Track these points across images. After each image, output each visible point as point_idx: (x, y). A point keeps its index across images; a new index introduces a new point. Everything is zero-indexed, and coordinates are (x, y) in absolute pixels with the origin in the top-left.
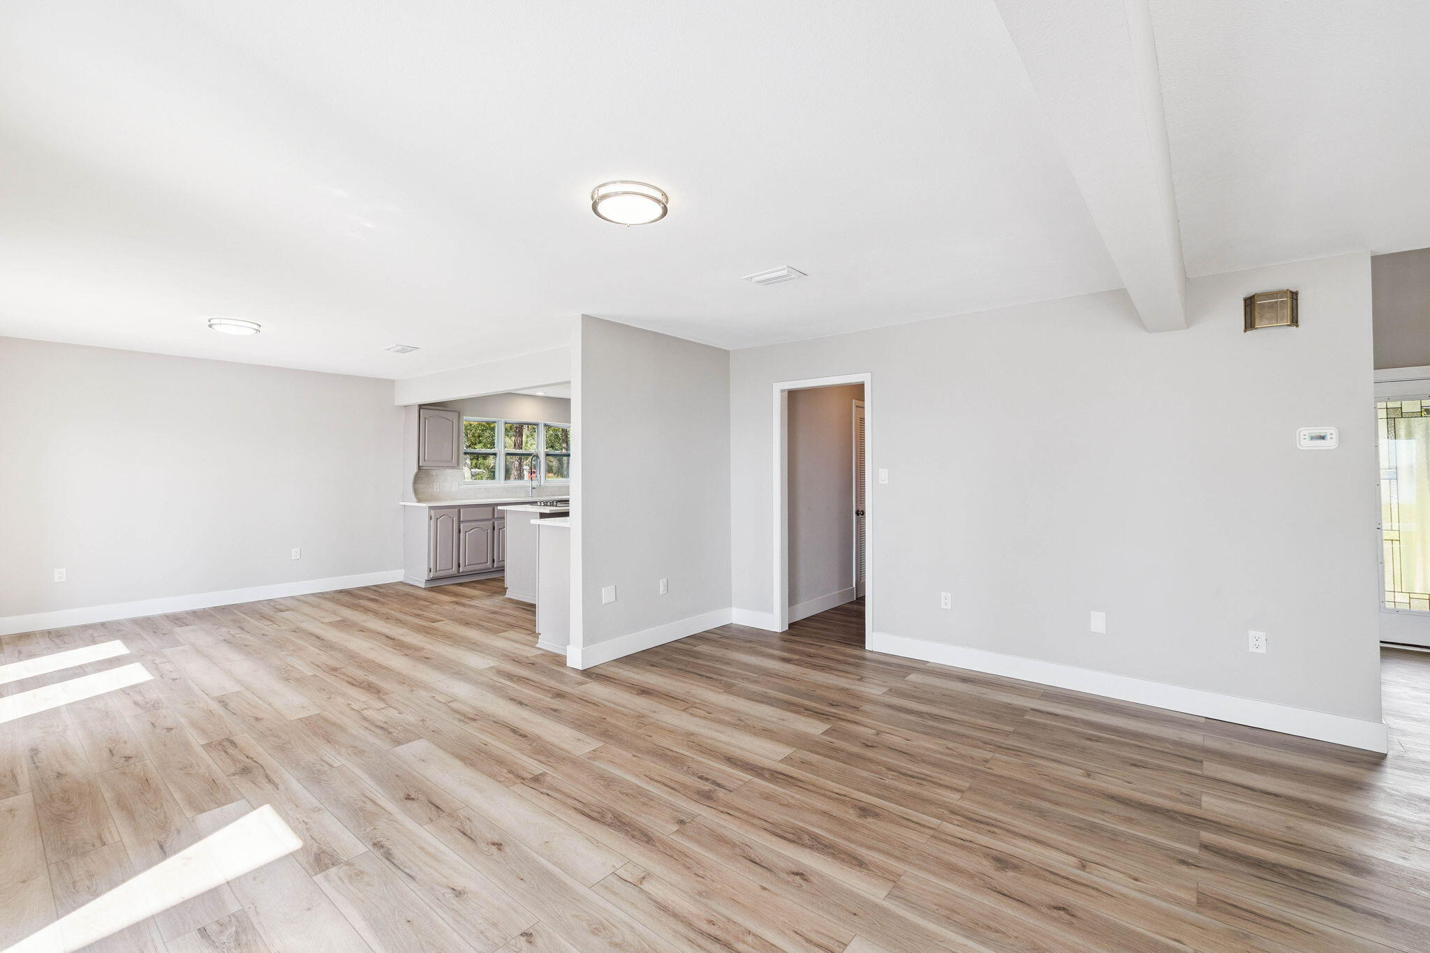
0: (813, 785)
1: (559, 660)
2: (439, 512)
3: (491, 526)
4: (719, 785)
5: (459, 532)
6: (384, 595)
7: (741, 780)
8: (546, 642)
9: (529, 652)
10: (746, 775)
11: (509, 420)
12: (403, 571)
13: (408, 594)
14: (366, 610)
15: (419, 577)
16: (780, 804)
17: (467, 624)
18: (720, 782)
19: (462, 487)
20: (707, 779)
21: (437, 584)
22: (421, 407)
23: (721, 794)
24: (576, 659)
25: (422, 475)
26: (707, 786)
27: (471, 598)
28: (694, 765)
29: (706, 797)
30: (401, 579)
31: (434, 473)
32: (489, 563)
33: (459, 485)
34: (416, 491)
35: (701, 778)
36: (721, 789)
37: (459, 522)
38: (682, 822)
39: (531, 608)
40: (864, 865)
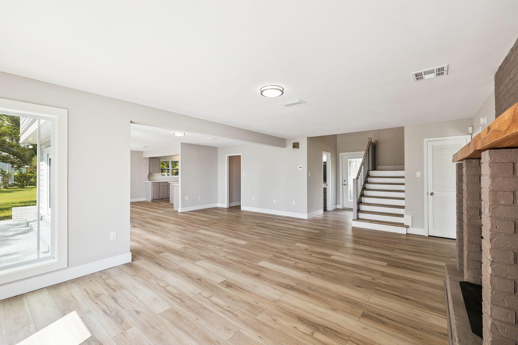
1: (177, 211)
2: (154, 184)
3: (167, 187)
5: (159, 188)
6: (141, 203)
8: (175, 209)
9: (172, 210)
11: (173, 160)
12: (145, 198)
13: (147, 203)
14: (137, 205)
15: (149, 199)
17: (160, 207)
19: (160, 178)
21: (154, 200)
22: (150, 158)
24: (180, 210)
25: (150, 175)
27: (162, 203)
30: (145, 200)
31: (153, 174)
32: (167, 196)
33: (160, 177)
34: (149, 179)
37: (159, 186)
39: (173, 204)
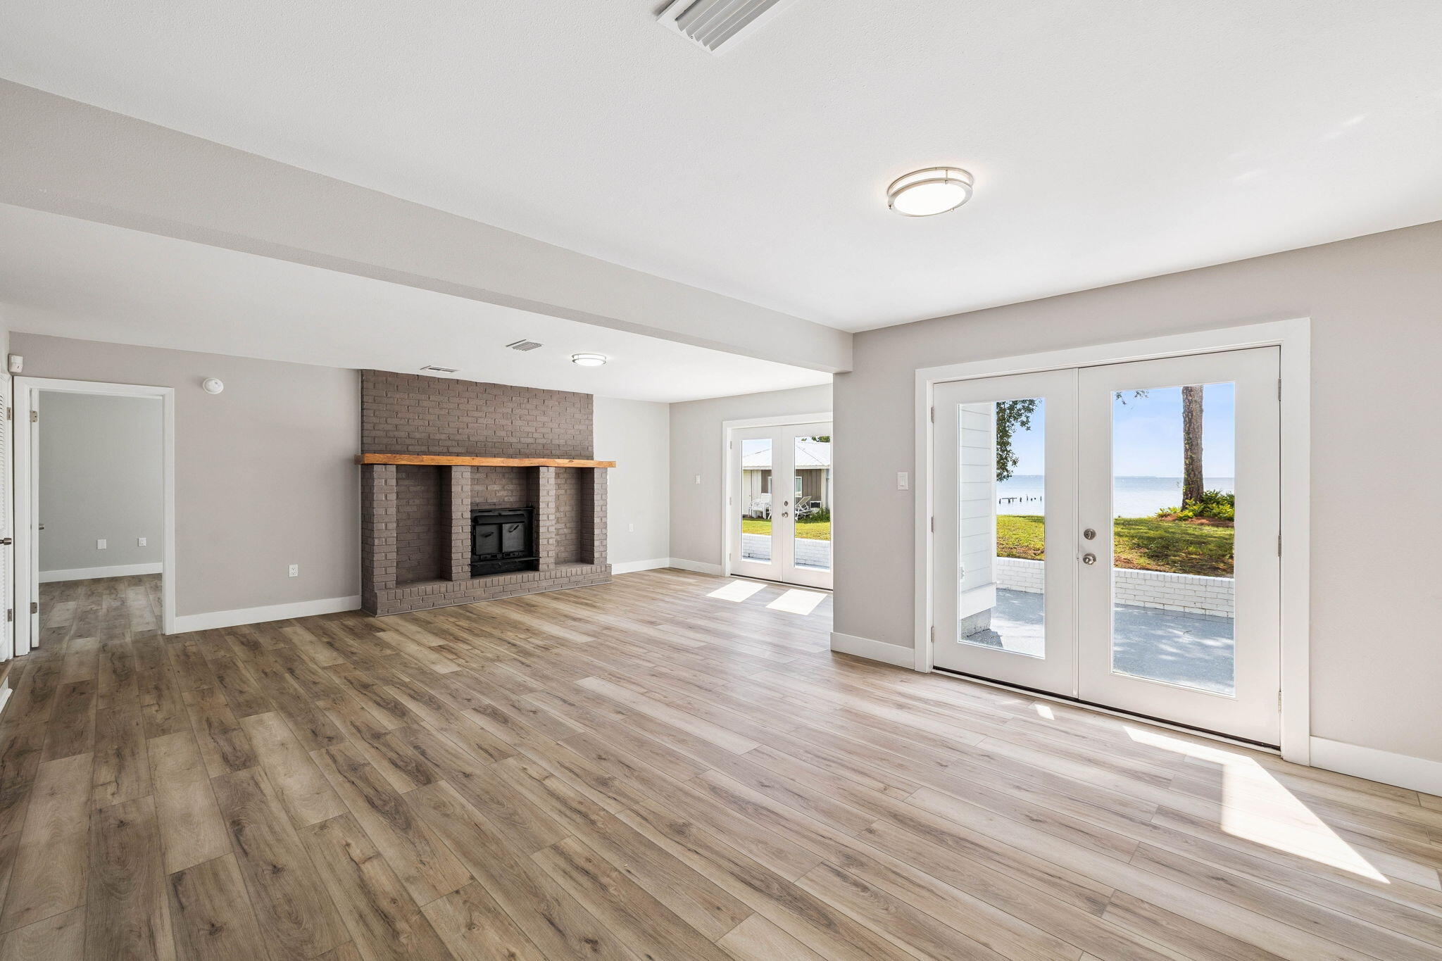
0: (720, 866)
4: (839, 874)
7: (812, 881)
10: (805, 888)
16: (766, 843)
18: (837, 880)
20: (856, 884)
23: (835, 861)
26: (853, 872)
28: (882, 914)
29: (852, 859)
35: (865, 889)
36: (836, 868)
38: (871, 831)
40: (712, 787)
